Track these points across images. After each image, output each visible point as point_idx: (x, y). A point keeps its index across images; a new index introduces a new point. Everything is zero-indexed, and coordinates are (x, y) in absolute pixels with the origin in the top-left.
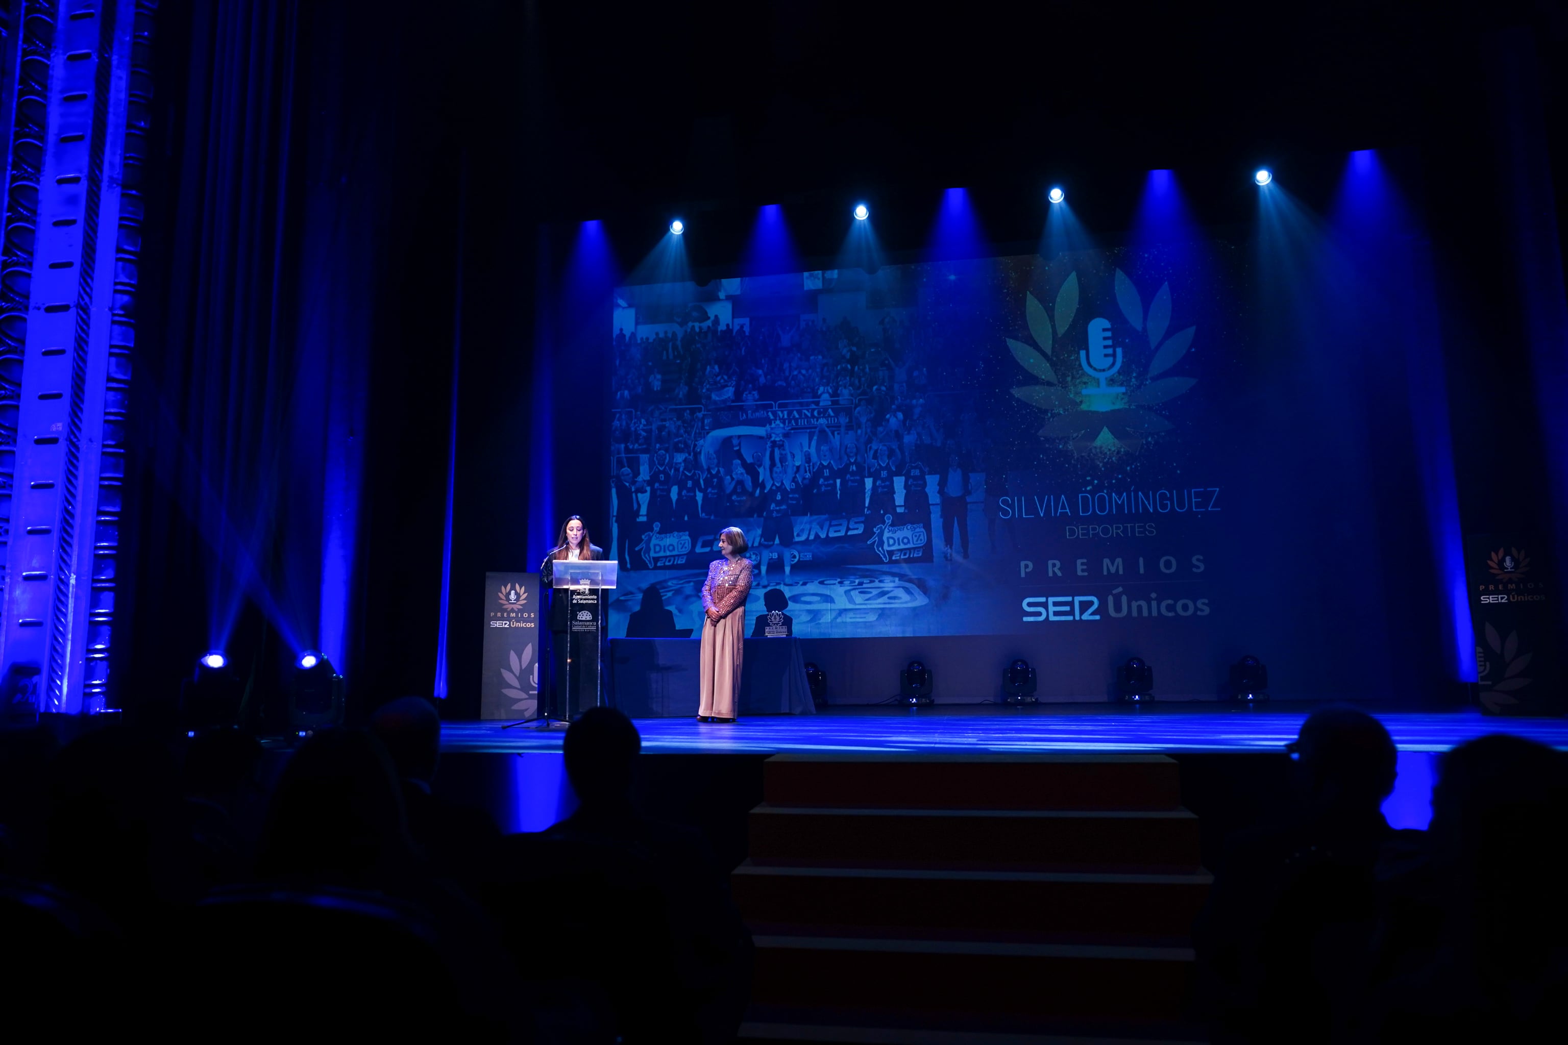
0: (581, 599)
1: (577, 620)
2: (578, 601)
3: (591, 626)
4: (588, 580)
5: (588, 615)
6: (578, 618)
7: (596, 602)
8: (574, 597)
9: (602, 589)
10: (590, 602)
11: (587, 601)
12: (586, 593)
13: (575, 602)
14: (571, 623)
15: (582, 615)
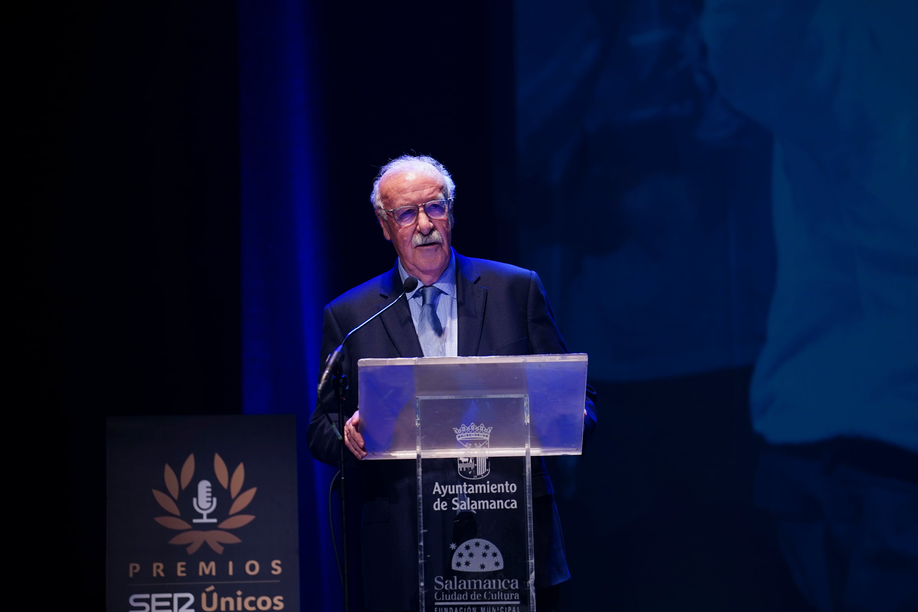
0: (462, 497)
1: (449, 574)
2: (450, 505)
3: (500, 595)
4: (482, 426)
5: (489, 552)
6: (454, 567)
7: (514, 505)
8: (437, 488)
9: (533, 458)
10: (494, 505)
11: (483, 504)
12: (479, 473)
13: (440, 506)
14: (429, 585)
15: (466, 553)
